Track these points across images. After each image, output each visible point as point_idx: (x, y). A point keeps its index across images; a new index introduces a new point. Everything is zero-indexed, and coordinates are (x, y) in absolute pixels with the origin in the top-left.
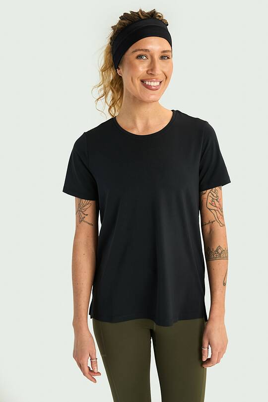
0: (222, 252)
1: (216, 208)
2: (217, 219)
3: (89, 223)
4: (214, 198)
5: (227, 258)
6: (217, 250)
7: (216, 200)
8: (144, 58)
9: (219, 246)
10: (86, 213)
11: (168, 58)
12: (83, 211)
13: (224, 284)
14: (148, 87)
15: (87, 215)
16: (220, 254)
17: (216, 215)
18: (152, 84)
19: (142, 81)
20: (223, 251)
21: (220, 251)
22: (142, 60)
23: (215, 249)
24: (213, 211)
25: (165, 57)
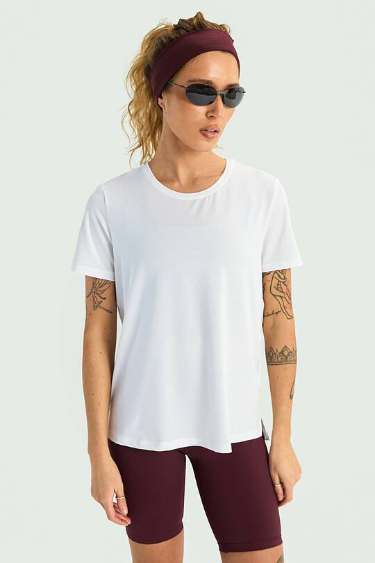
0: (288, 354)
1: (282, 294)
2: (283, 309)
3: (107, 311)
4: (282, 280)
5: (295, 362)
6: (282, 352)
7: (283, 283)
9: (285, 346)
10: (103, 296)
12: (99, 292)
13: (291, 397)
15: (105, 299)
16: (286, 357)
17: (282, 303)
20: (291, 352)
21: (286, 353)
23: (280, 350)
24: (279, 298)
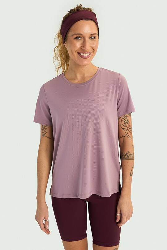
0: (129, 155)
1: (126, 128)
2: (127, 135)
3: (48, 137)
4: (126, 121)
5: (133, 159)
6: (127, 154)
7: (127, 123)
8: (80, 38)
9: (128, 151)
10: (46, 131)
11: (95, 38)
12: (44, 129)
14: (82, 57)
16: (128, 157)
17: (126, 132)
18: (84, 55)
19: (79, 53)
20: (131, 154)
21: (128, 154)
22: (78, 40)
23: (125, 153)
24: (125, 130)
25: (92, 37)
